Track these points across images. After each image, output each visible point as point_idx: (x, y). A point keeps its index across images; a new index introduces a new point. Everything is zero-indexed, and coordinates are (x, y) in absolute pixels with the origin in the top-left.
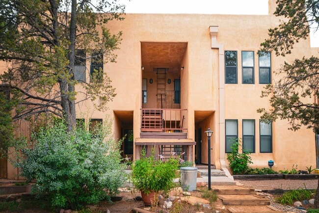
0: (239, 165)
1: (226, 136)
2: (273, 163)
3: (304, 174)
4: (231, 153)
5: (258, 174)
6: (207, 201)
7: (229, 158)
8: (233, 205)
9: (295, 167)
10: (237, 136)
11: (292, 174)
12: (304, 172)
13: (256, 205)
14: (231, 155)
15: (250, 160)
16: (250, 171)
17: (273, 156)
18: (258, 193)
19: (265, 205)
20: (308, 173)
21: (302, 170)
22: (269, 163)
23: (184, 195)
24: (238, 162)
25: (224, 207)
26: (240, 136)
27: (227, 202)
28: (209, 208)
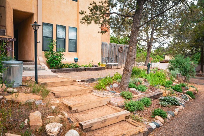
0: (55, 61)
1: (43, 37)
2: (78, 59)
3: (96, 67)
4: (48, 51)
5: (69, 67)
6: (38, 97)
7: (46, 55)
8: (64, 97)
9: (91, 63)
10: (52, 38)
11: (90, 67)
12: (96, 66)
13: (83, 94)
14: (48, 53)
15: (63, 57)
16: (62, 66)
17: (77, 55)
18: (78, 83)
19: (89, 93)
20: (98, 66)
21: (94, 64)
22: (75, 59)
23: (9, 93)
24: (54, 59)
25: (58, 101)
26: (55, 38)
27: (58, 95)
28: (43, 104)
